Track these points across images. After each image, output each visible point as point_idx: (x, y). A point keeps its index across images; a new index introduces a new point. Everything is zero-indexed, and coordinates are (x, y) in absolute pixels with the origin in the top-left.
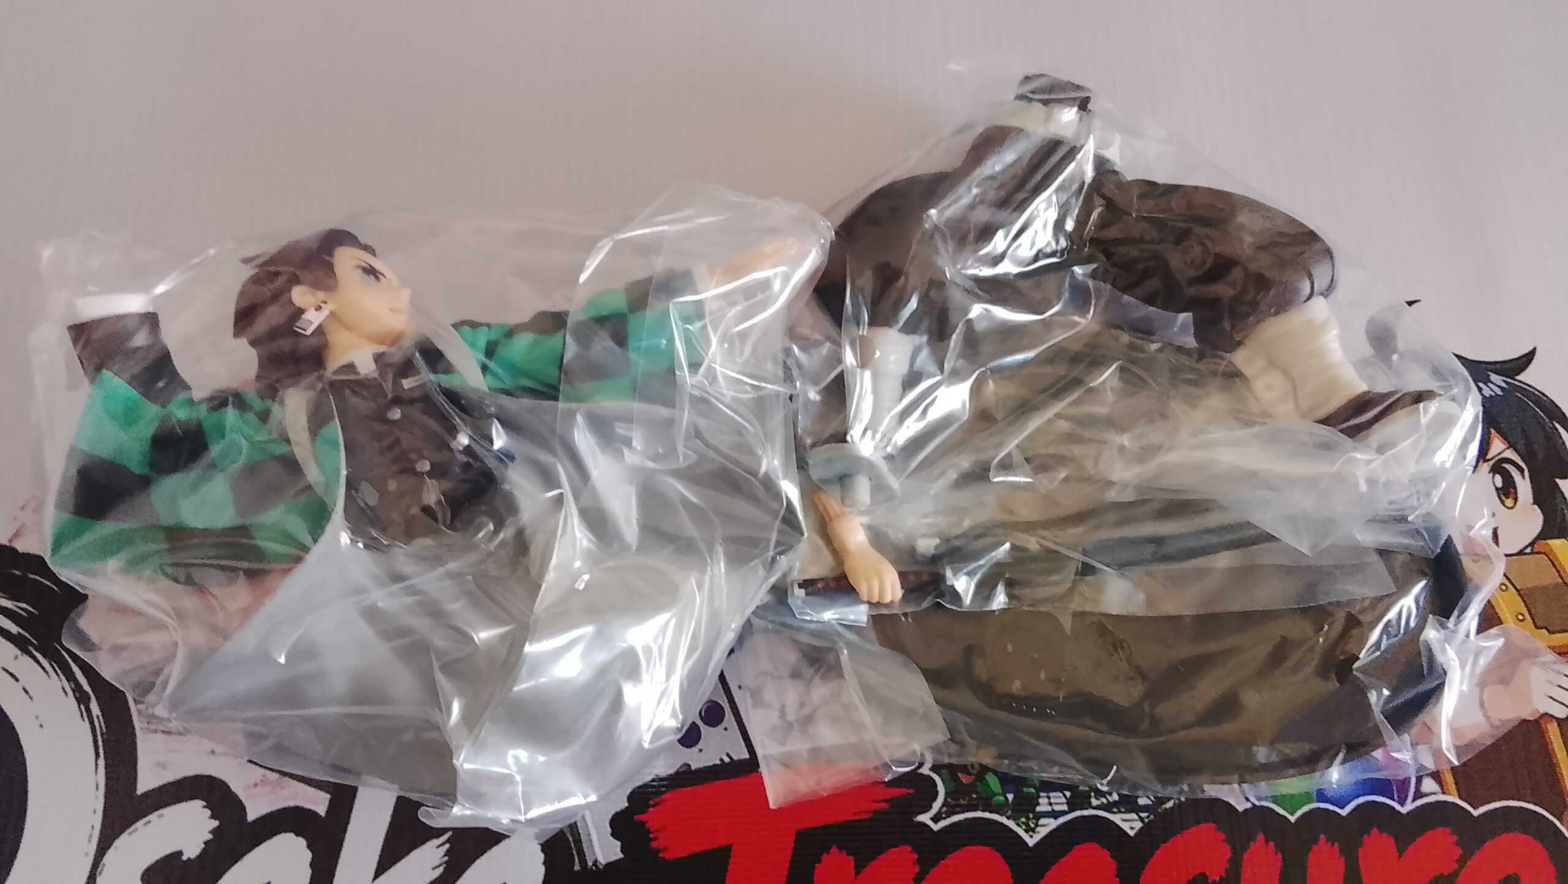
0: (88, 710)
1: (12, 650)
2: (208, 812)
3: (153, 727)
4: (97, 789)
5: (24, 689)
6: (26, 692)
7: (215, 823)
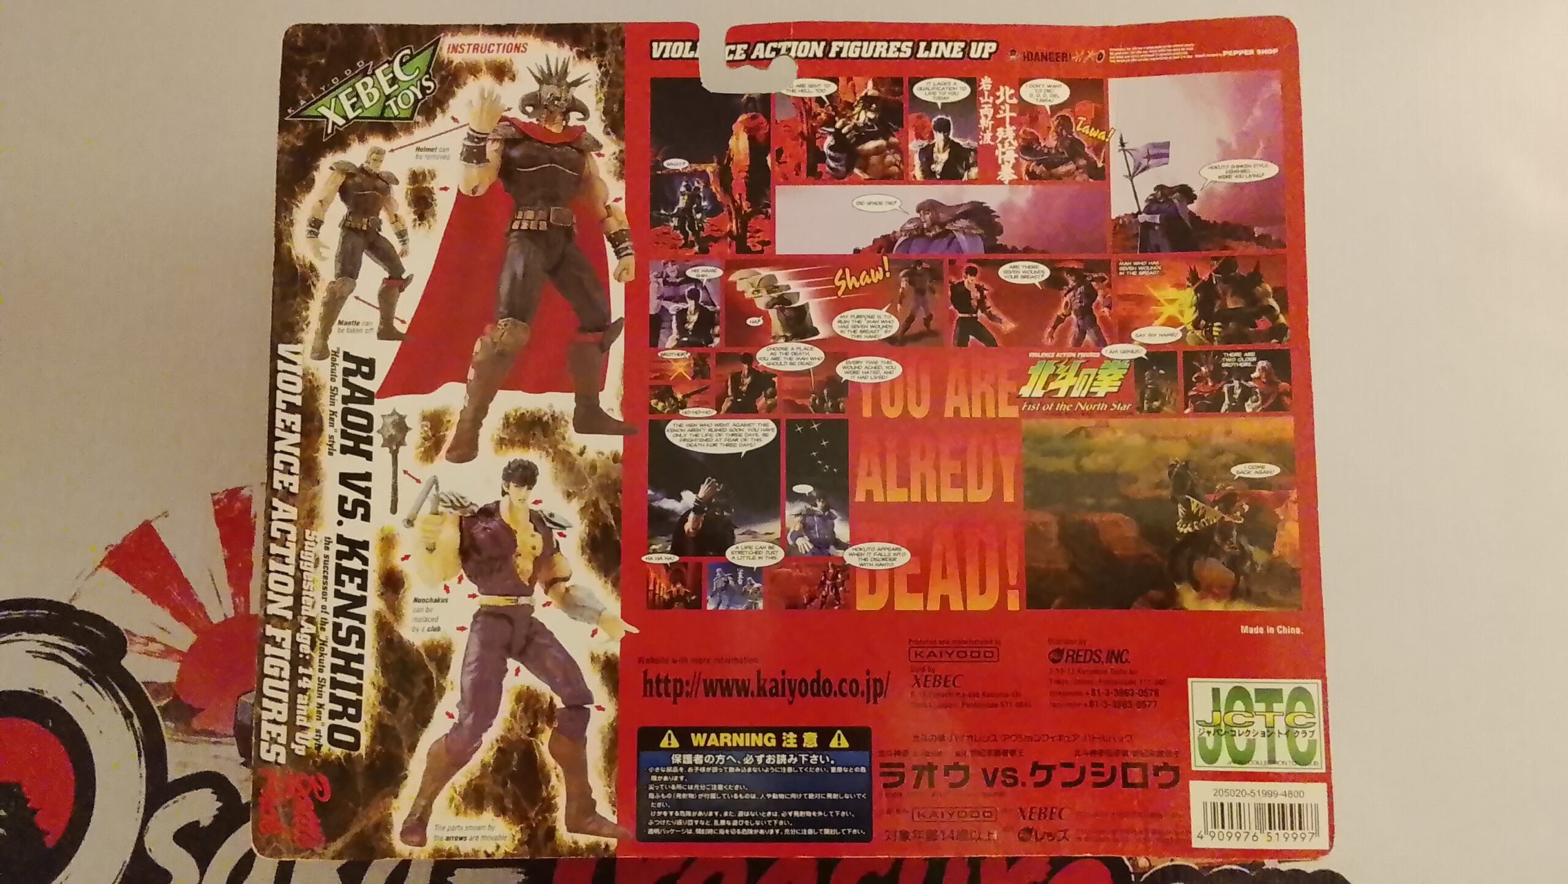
0: (133, 725)
1: (78, 679)
2: (215, 797)
3: (175, 737)
4: (141, 777)
5: (88, 707)
6: (89, 708)
7: (220, 804)
